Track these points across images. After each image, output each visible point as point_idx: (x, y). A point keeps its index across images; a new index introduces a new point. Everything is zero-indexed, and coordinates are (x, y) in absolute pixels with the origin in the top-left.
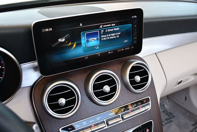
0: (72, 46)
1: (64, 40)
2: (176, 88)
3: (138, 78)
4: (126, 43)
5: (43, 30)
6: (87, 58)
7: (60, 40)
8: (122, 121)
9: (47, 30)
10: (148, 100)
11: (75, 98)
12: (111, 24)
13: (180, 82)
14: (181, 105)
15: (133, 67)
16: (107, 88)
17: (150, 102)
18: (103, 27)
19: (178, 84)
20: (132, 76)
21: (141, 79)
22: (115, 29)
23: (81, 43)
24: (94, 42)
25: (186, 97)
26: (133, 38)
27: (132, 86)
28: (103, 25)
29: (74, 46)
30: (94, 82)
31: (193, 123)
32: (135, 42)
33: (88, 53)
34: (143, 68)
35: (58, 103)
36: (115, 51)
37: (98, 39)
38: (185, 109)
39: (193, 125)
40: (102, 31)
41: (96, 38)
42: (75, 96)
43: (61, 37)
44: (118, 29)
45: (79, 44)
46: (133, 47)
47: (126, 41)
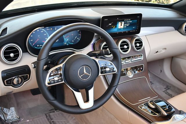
0: (113, 27)
1: (111, 24)
3: (138, 45)
6: (118, 33)
7: (109, 24)
8: (131, 62)
9: (106, 20)
10: (142, 55)
12: (129, 19)
13: (157, 52)
14: (158, 76)
15: (136, 39)
16: (126, 47)
17: (143, 56)
18: (126, 21)
20: (135, 43)
22: (130, 22)
25: (161, 71)
26: (137, 26)
27: (136, 48)
28: (126, 19)
30: (121, 44)
31: (165, 87)
32: (138, 28)
34: (141, 40)
36: (129, 32)
38: (160, 78)
39: (165, 88)
43: (110, 23)
45: (116, 27)
46: (136, 31)
47: (134, 27)
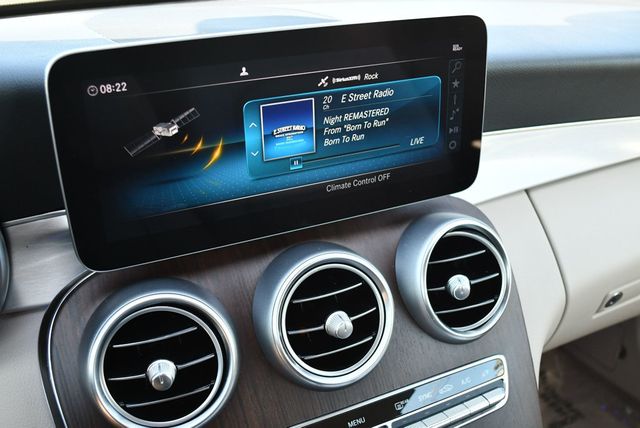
1: (174, 130)
2: (598, 318)
4: (418, 148)
5: (92, 90)
7: (159, 131)
9: (108, 88)
11: (215, 359)
12: (362, 72)
13: (615, 300)
17: (505, 377)
18: (331, 85)
19: (608, 305)
21: (471, 286)
22: (379, 94)
23: (242, 145)
24: (293, 141)
25: (623, 348)
27: (439, 315)
28: (332, 75)
29: (217, 154)
30: (293, 298)
32: (453, 146)
33: (270, 182)
34: (482, 246)
35: (147, 379)
37: (308, 130)
40: (328, 99)
41: (301, 128)
42: (213, 350)
43: (165, 119)
44: (389, 93)
45: (236, 149)
47: (420, 141)
